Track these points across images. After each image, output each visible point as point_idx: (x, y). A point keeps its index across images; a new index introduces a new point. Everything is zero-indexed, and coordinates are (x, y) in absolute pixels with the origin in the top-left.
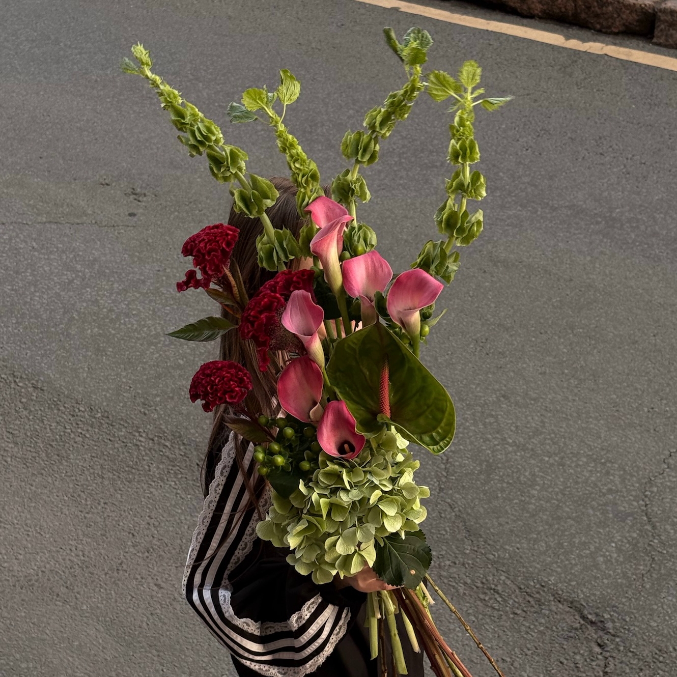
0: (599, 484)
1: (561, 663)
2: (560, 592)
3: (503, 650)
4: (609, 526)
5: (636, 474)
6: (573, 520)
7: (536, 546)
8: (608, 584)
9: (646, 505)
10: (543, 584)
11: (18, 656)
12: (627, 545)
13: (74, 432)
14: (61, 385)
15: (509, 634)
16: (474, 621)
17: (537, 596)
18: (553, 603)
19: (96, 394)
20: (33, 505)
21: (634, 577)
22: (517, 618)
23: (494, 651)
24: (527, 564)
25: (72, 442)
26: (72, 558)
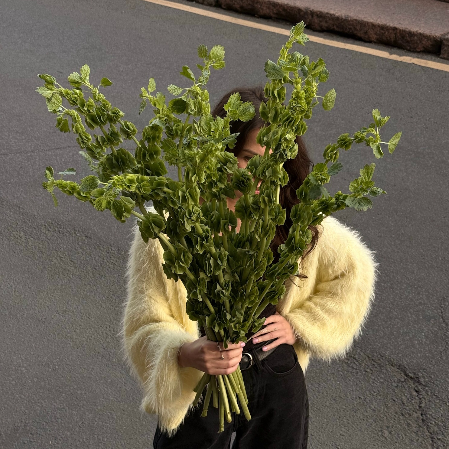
0: (414, 300)
1: (394, 400)
2: (392, 360)
3: (359, 392)
4: (420, 323)
5: (435, 295)
6: (399, 319)
7: (378, 334)
8: (420, 356)
9: (442, 312)
10: (382, 355)
11: (76, 387)
12: (431, 335)
13: (109, 262)
14: (101, 236)
15: (363, 383)
16: (342, 375)
17: (379, 362)
18: (388, 366)
19: (121, 241)
20: (85, 302)
21: (436, 353)
22: (367, 374)
23: (354, 392)
24: (372, 343)
25: (107, 267)
26: (107, 332)
